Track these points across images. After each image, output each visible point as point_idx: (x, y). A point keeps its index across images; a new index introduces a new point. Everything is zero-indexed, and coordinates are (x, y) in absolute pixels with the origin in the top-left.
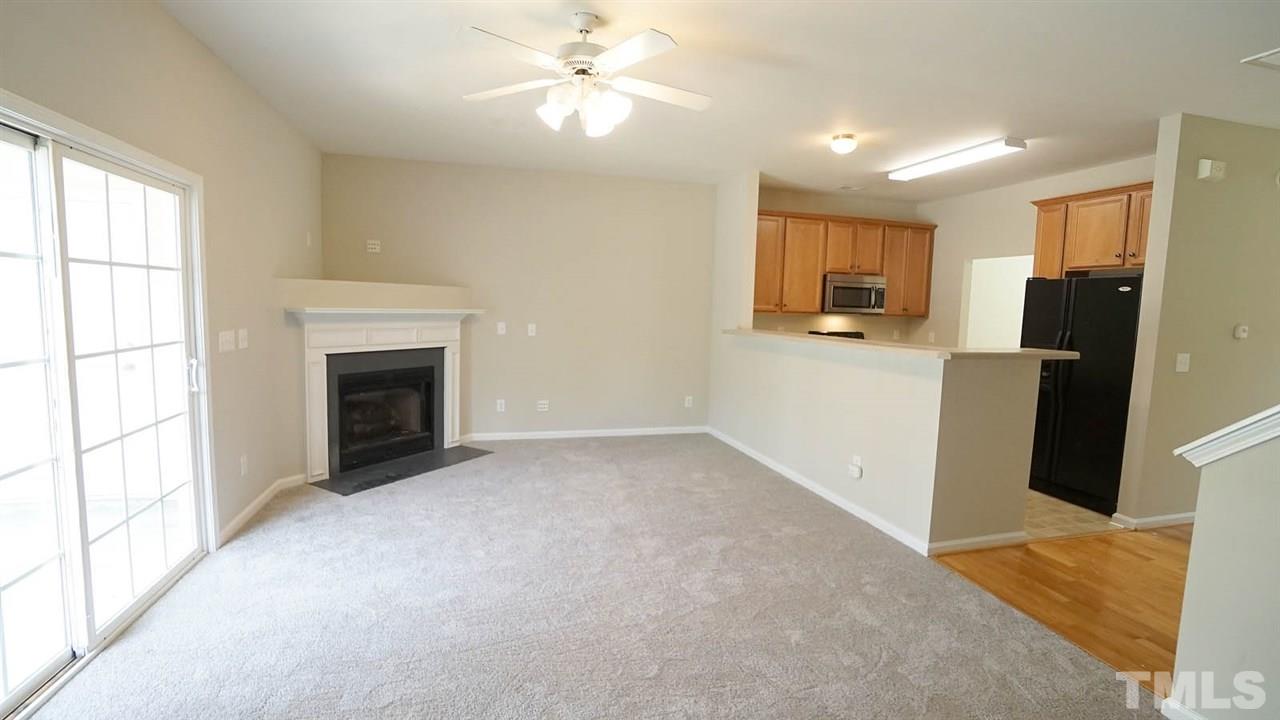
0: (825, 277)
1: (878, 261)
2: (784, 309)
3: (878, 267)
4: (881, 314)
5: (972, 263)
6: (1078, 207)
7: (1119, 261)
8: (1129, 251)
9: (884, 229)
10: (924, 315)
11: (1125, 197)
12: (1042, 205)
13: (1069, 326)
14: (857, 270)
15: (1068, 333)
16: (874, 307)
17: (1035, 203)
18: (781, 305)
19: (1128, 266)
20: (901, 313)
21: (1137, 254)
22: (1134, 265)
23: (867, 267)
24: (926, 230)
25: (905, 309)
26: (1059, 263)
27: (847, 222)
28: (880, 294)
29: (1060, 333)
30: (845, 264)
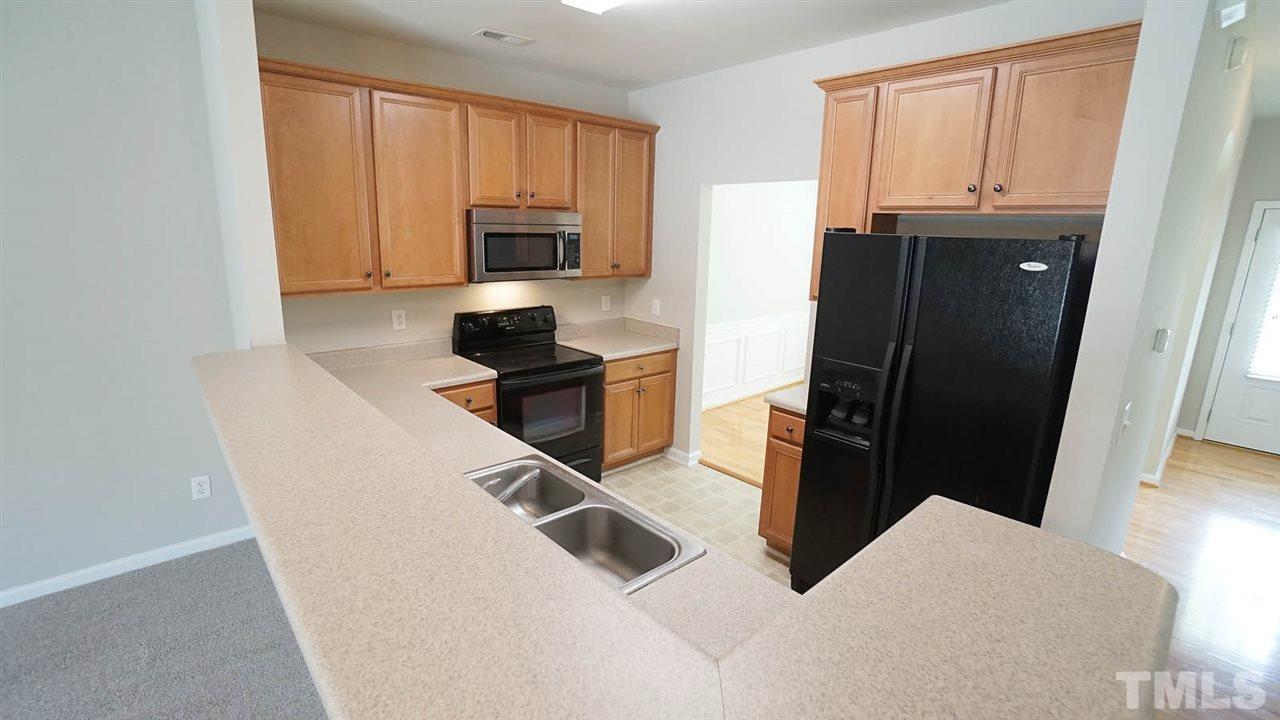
0: (468, 213)
1: (568, 182)
2: (387, 282)
3: (567, 198)
4: (577, 278)
5: (711, 189)
6: (899, 92)
7: (972, 200)
8: (990, 183)
9: (575, 126)
10: (644, 273)
11: (988, 74)
12: (831, 85)
13: (910, 334)
14: (530, 201)
15: (908, 349)
16: (563, 268)
17: (818, 83)
18: (377, 275)
19: (986, 209)
20: (611, 272)
21: (1006, 188)
22: (996, 208)
23: (546, 195)
24: (643, 133)
25: (615, 266)
26: (863, 198)
27: (505, 109)
28: (573, 243)
29: (892, 346)
30: (504, 188)
